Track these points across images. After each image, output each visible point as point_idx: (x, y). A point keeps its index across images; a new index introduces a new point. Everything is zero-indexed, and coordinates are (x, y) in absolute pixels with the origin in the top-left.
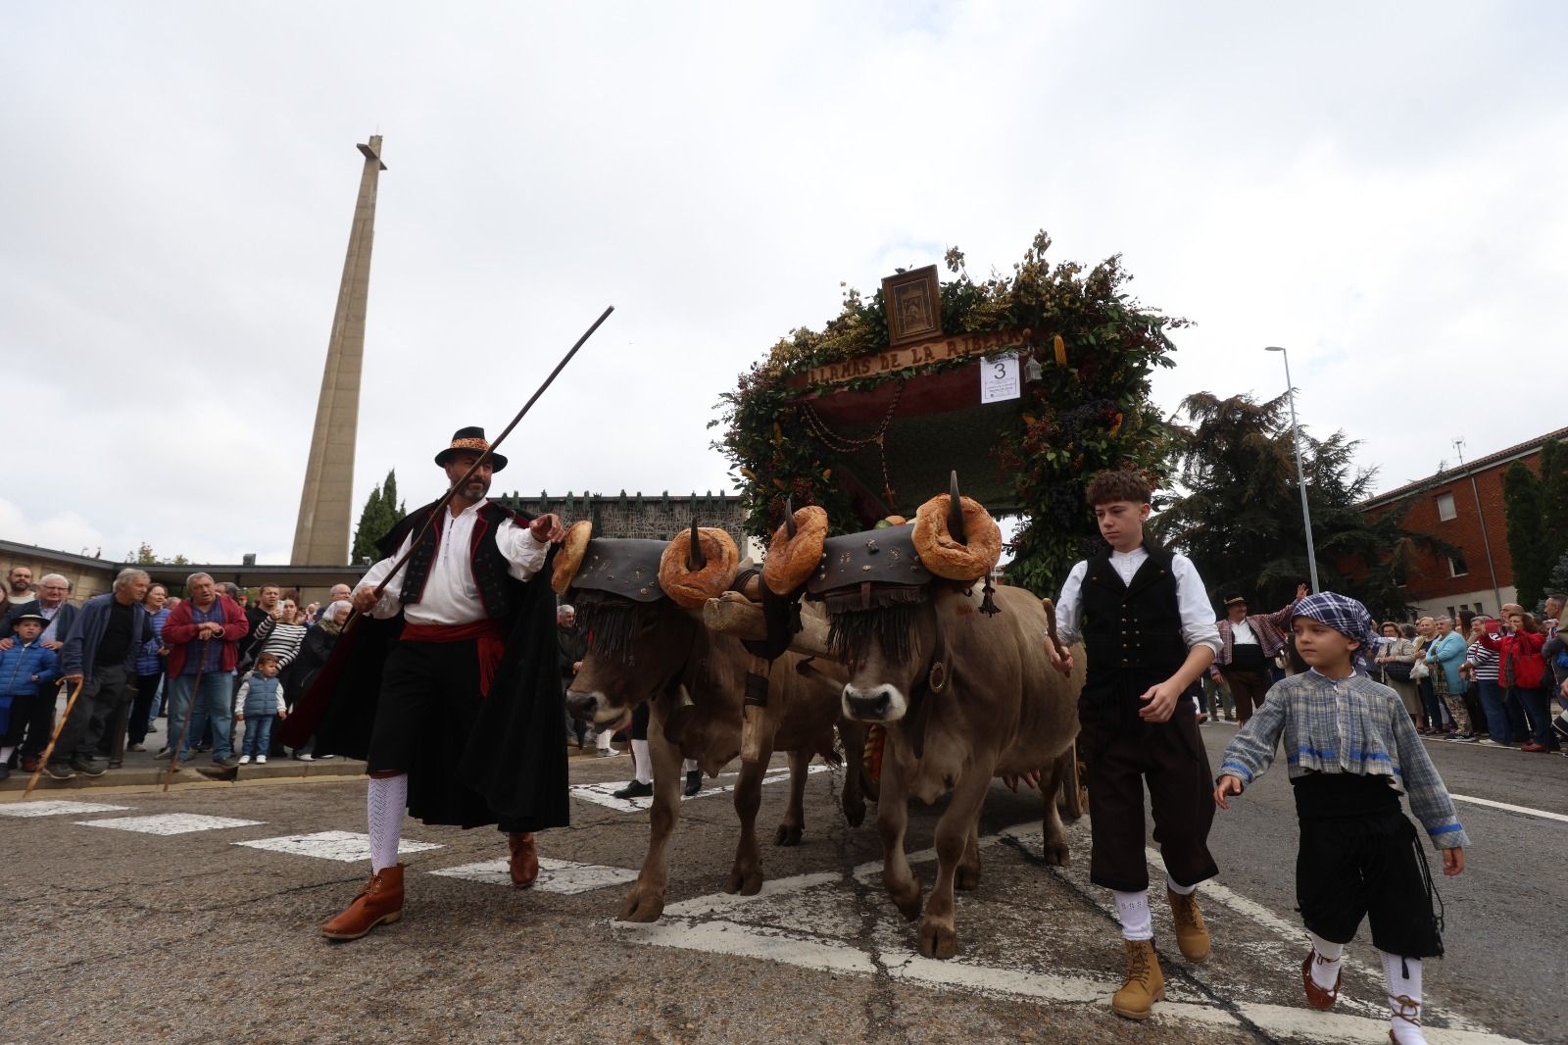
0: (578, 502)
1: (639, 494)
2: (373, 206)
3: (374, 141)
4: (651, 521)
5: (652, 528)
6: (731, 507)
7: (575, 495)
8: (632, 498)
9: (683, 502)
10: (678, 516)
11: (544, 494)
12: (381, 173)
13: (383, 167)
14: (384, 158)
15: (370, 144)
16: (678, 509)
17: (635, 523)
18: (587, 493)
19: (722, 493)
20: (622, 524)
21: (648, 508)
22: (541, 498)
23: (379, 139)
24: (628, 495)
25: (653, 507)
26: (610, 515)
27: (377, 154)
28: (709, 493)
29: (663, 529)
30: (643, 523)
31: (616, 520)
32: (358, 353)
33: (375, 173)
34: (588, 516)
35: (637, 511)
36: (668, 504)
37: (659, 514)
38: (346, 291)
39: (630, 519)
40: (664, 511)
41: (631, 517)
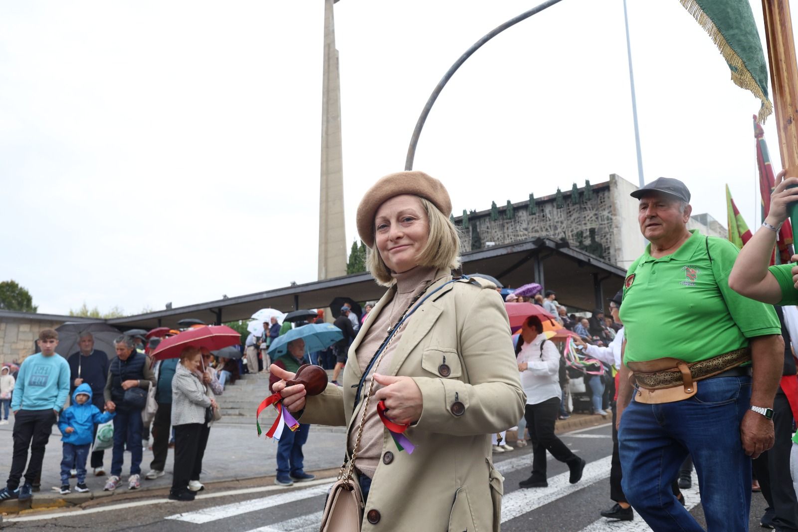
0: (458, 222)
1: (509, 202)
2: (333, 31)
4: (524, 225)
5: (526, 232)
6: (601, 195)
8: (503, 207)
9: (551, 200)
10: (549, 216)
16: (548, 209)
17: (510, 230)
18: (465, 212)
19: (587, 182)
20: (499, 234)
21: (520, 214)
24: (498, 206)
25: (525, 213)
26: (488, 228)
28: (575, 186)
29: (537, 231)
30: (518, 228)
31: (493, 231)
32: (338, 144)
33: (332, 7)
34: (468, 232)
35: (510, 219)
36: (536, 206)
37: (531, 217)
38: (325, 100)
39: (506, 228)
40: (534, 214)
41: (506, 225)
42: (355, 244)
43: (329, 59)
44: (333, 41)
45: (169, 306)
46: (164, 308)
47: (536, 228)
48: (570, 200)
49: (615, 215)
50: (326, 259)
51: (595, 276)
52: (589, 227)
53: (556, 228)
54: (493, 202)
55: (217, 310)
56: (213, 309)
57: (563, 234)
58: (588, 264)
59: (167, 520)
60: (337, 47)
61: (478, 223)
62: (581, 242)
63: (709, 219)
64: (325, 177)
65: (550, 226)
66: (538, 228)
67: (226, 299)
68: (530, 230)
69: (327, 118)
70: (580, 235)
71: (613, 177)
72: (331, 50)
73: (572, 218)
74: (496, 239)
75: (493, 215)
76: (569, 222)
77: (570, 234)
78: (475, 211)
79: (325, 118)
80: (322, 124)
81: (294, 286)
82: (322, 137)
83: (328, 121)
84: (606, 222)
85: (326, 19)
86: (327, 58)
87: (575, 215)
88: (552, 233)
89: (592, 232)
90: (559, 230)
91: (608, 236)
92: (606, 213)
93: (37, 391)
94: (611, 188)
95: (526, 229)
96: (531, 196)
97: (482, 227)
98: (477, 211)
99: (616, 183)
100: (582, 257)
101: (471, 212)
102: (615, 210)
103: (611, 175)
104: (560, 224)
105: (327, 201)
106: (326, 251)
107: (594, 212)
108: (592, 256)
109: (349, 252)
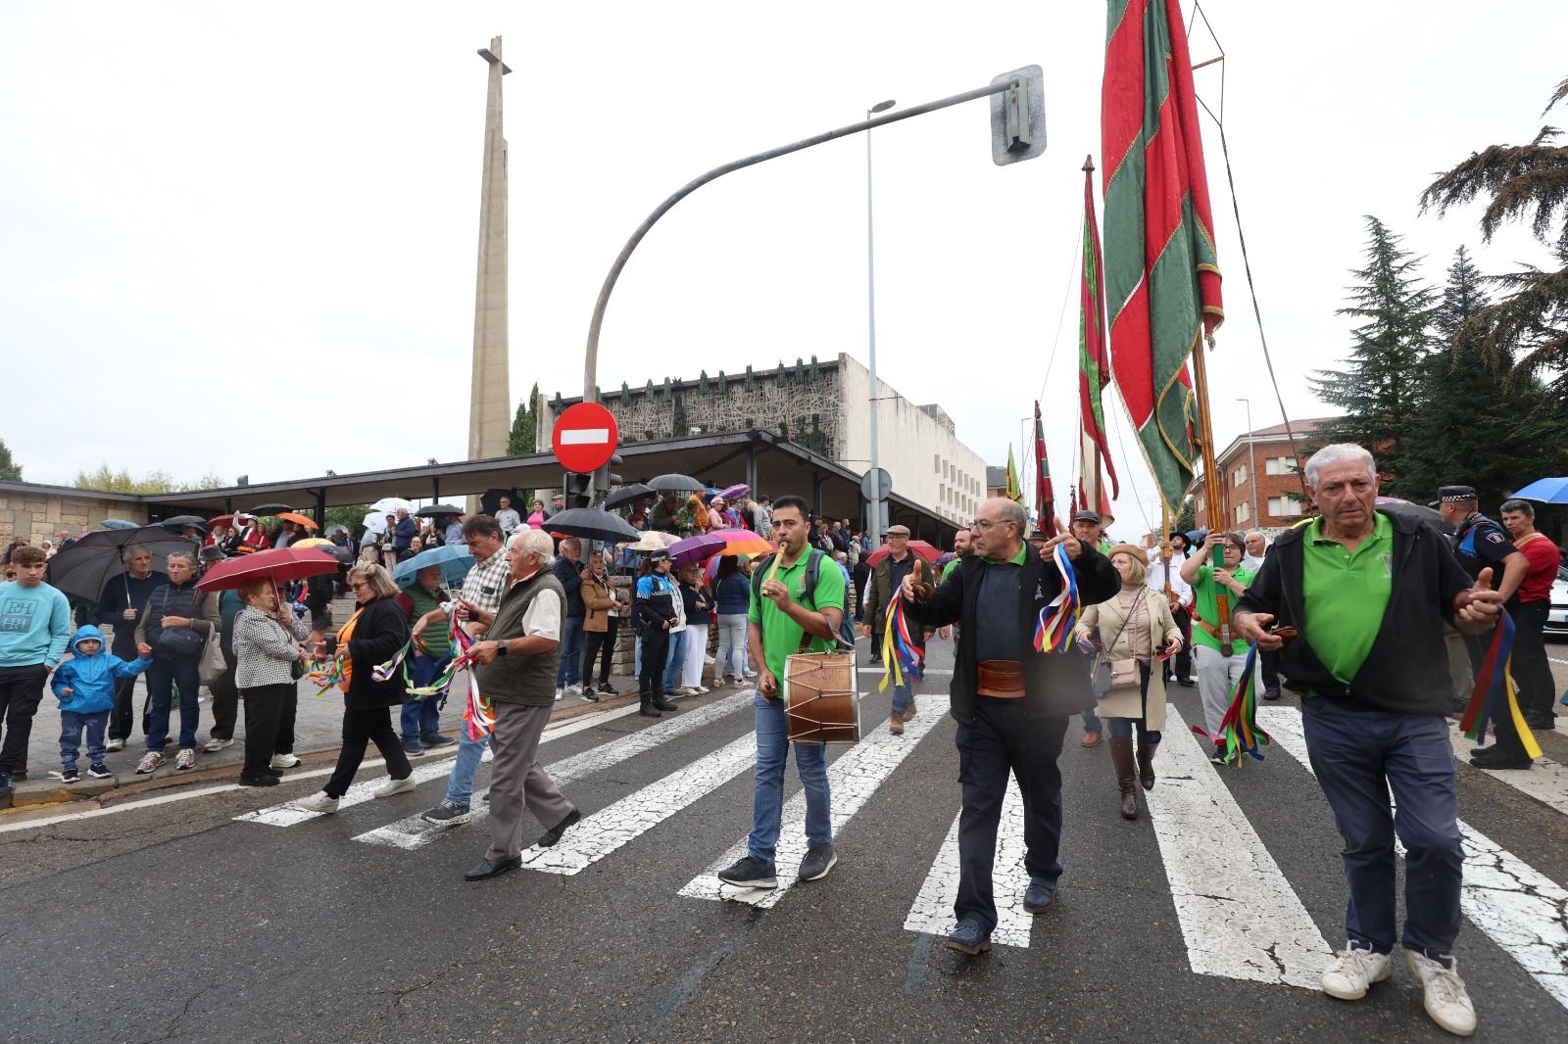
0: (658, 391)
1: (722, 373)
2: (501, 113)
3: (495, 43)
4: (738, 404)
5: (740, 413)
6: (828, 375)
7: (655, 383)
8: (714, 379)
9: (771, 376)
10: (768, 394)
11: (625, 386)
12: (505, 78)
13: (506, 70)
14: (506, 60)
15: (492, 48)
16: (768, 387)
17: (722, 408)
18: (667, 379)
19: (814, 359)
21: (735, 389)
22: (623, 391)
23: (499, 39)
24: (709, 376)
25: (740, 388)
26: (694, 403)
27: (499, 58)
28: (800, 361)
29: (753, 412)
30: (731, 407)
31: (701, 408)
32: (502, 270)
33: (500, 79)
34: (670, 406)
35: (722, 394)
36: (753, 381)
37: (747, 394)
38: (485, 207)
39: (716, 405)
40: (751, 391)
41: (717, 402)
42: (522, 407)
43: (492, 150)
44: (500, 128)
45: (243, 481)
46: (235, 484)
47: (752, 408)
48: (793, 378)
49: (842, 401)
50: (481, 424)
51: (816, 475)
52: (812, 412)
53: (775, 411)
54: (703, 372)
55: (318, 492)
56: (312, 490)
57: (782, 418)
58: (809, 462)
59: (235, 822)
60: (506, 135)
61: (683, 396)
62: (802, 430)
63: (939, 411)
64: (481, 314)
65: (769, 408)
66: (755, 409)
67: (332, 476)
68: (745, 410)
69: (488, 232)
70: (802, 421)
71: (842, 355)
72: (497, 138)
73: (794, 401)
74: (704, 417)
75: (702, 387)
76: (791, 404)
77: (791, 419)
78: (680, 380)
79: (484, 232)
80: (480, 240)
81: (433, 464)
82: (479, 257)
83: (488, 237)
84: (831, 408)
85: (489, 94)
86: (489, 148)
87: (798, 397)
88: (771, 415)
89: (816, 418)
90: (779, 413)
91: (833, 425)
92: (832, 398)
93: (12, 639)
94: (840, 370)
95: (740, 409)
96: (749, 368)
97: (689, 401)
98: (683, 380)
99: (845, 364)
100: (801, 454)
101: (675, 381)
102: (842, 395)
103: (840, 354)
104: (780, 406)
105: (484, 346)
106: (481, 413)
107: (819, 395)
108: (813, 453)
109: (513, 417)
